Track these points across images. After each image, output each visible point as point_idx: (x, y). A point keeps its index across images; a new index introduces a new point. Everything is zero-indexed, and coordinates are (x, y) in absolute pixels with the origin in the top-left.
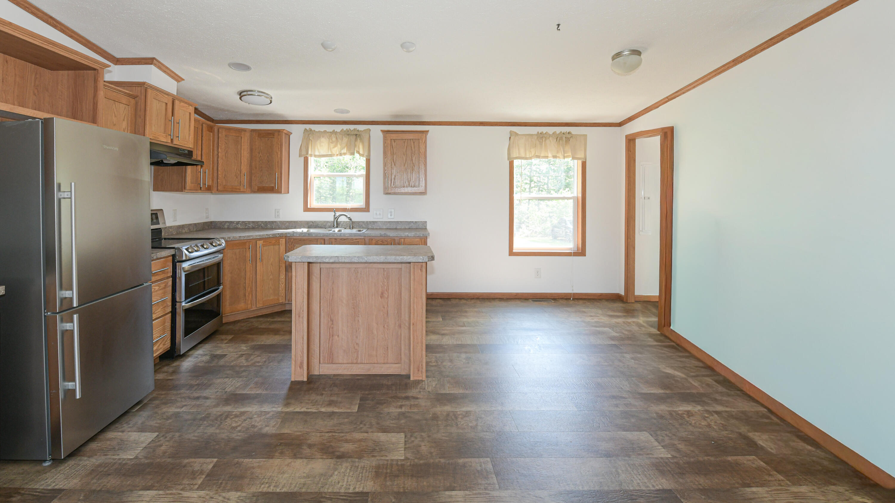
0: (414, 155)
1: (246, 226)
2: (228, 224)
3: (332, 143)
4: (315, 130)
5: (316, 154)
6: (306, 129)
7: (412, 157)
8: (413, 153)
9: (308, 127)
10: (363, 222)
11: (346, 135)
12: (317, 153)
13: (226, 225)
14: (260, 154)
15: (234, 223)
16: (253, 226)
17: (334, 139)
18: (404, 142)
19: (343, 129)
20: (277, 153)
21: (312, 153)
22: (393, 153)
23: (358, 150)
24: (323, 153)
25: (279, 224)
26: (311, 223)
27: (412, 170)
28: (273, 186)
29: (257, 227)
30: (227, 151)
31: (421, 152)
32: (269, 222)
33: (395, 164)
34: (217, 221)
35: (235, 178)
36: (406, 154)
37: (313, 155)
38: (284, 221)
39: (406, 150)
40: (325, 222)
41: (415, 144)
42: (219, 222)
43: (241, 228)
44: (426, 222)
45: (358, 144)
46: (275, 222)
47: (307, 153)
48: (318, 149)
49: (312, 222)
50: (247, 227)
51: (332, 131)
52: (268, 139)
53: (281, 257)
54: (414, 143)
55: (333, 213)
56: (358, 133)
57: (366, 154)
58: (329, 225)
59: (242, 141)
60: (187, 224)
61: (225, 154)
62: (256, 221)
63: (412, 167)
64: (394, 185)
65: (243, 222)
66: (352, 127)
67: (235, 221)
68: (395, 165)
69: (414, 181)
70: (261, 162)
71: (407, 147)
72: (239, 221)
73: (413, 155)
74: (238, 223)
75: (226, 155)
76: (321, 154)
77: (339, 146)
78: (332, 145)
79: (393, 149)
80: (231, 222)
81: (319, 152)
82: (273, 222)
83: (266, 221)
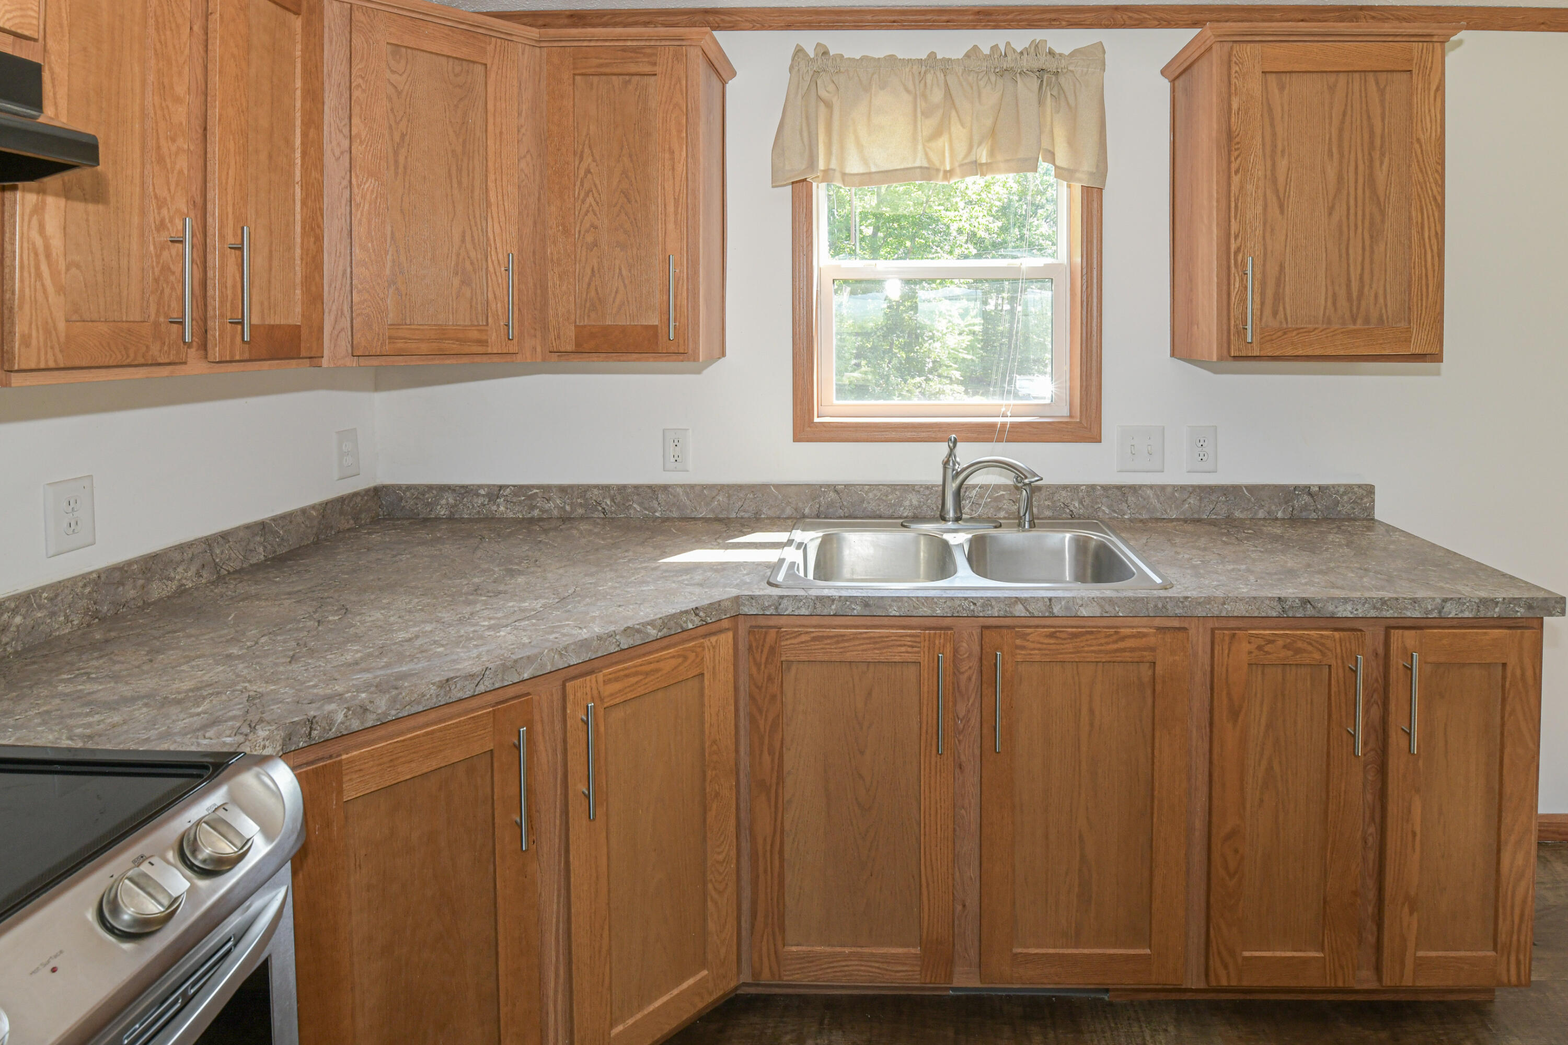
0: (1383, 154)
1: (533, 508)
2: (451, 501)
3: (926, 114)
4: (842, 56)
5: (848, 171)
6: (799, 51)
7: (1371, 167)
8: (1378, 142)
9: (809, 40)
10: (1075, 488)
11: (993, 78)
12: (854, 166)
13: (443, 502)
14: (588, 160)
15: (478, 495)
16: (563, 508)
17: (937, 96)
18: (1332, 89)
19: (975, 47)
20: (672, 152)
21: (833, 165)
22: (1274, 146)
23: (1050, 148)
24: (881, 160)
25: (684, 498)
26: (832, 495)
27: (1371, 237)
28: (656, 322)
29: (580, 511)
30: (403, 136)
31: (1422, 137)
32: (636, 487)
33: (1281, 207)
34: (400, 487)
35: (456, 282)
36: (1341, 155)
37: (838, 175)
38: (704, 487)
39: (1341, 130)
40: (893, 487)
41: (1387, 97)
42: (409, 487)
43: (511, 515)
44: (1370, 490)
45: (1049, 119)
46: (665, 488)
47: (812, 163)
48: (860, 146)
49: (834, 488)
50: (536, 513)
51: (924, 57)
52: (627, 83)
53: (714, 742)
54: (1382, 92)
55: (943, 449)
56: (1052, 65)
57: (1088, 165)
58: (915, 502)
59: (491, 89)
60: (190, 545)
61: (396, 153)
62: (578, 486)
63: (1372, 218)
64: (1275, 313)
65: (520, 490)
66: (1020, 39)
67: (480, 487)
68: (1282, 212)
69: (1381, 292)
70: (590, 199)
71: (1344, 114)
72: (501, 487)
73: (1376, 155)
74: (495, 492)
75: (401, 160)
76: (873, 169)
77: (958, 131)
78: (927, 126)
79: (1272, 125)
80: (466, 491)
81: (865, 161)
82: (653, 490)
83: (624, 487)
